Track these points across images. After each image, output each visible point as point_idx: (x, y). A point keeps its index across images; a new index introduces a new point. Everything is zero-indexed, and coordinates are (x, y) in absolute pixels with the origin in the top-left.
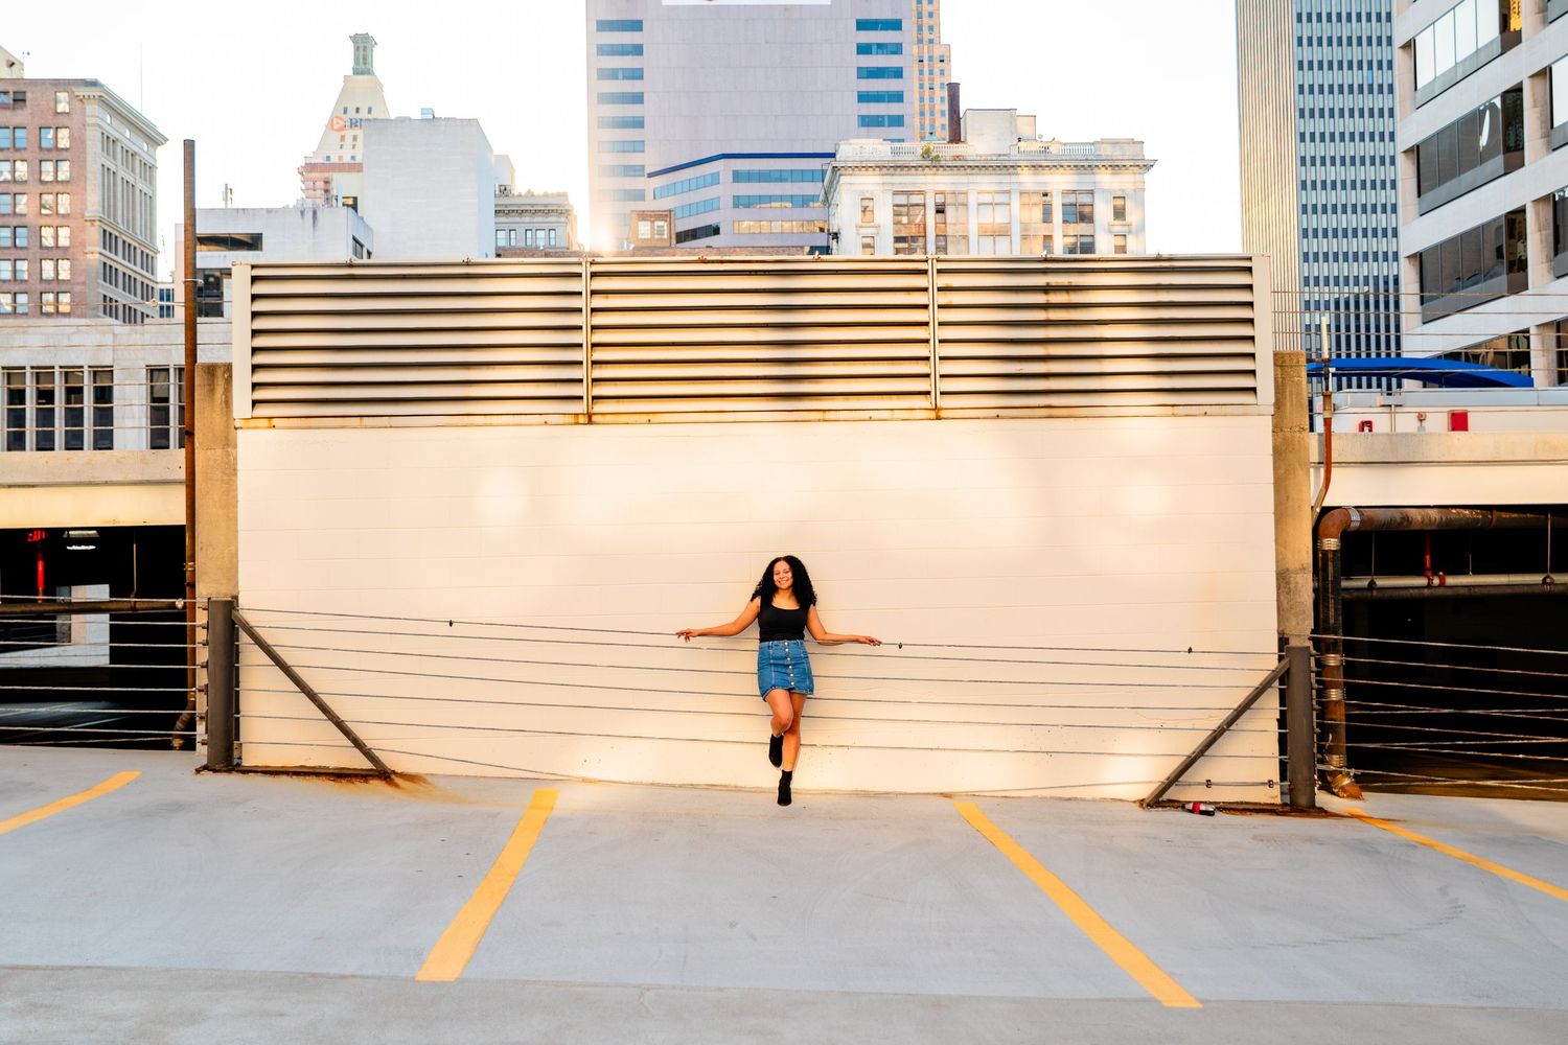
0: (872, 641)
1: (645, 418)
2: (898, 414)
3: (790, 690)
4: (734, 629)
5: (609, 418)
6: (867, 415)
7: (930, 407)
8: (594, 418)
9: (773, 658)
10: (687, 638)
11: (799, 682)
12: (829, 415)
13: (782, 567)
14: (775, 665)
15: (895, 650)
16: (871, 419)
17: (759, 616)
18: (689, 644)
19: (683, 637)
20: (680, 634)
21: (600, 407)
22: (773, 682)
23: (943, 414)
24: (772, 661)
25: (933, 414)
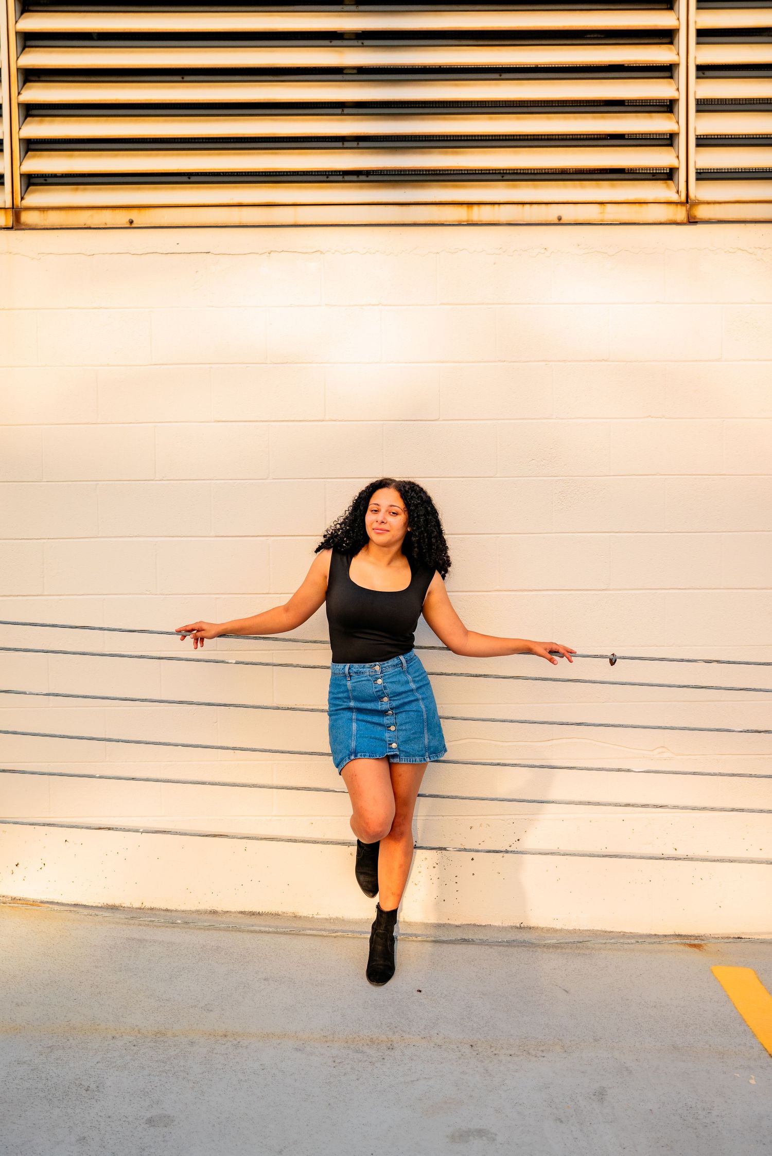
0: (554, 652)
1: (122, 218)
2: (613, 213)
3: (390, 760)
4: (286, 619)
5: (54, 218)
6: (551, 213)
7: (675, 198)
8: (26, 217)
9: (356, 699)
10: (199, 640)
11: (405, 742)
12: (479, 214)
13: (387, 499)
14: (360, 710)
15: (602, 669)
16: (559, 222)
17: (328, 594)
18: (200, 653)
19: (189, 640)
20: (184, 632)
21: (38, 197)
22: (353, 744)
23: (702, 212)
24: (352, 704)
25: (680, 214)
